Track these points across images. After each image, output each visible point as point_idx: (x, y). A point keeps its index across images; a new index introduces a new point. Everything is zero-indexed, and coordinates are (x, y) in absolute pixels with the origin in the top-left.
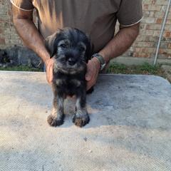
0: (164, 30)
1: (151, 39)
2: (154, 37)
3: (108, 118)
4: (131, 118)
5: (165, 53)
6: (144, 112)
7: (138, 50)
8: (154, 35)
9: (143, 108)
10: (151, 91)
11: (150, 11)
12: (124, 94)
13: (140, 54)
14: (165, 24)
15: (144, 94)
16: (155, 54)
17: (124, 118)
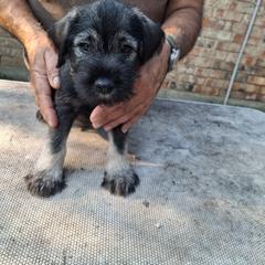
0: (244, 53)
1: (223, 65)
2: (228, 63)
3: (183, 170)
4: (223, 172)
5: (241, 90)
6: (245, 164)
7: (201, 81)
8: (228, 60)
9: (241, 157)
10: (249, 131)
11: (225, 21)
12: (205, 133)
13: (203, 88)
14: (247, 45)
15: (239, 134)
16: (226, 90)
17: (212, 171)
